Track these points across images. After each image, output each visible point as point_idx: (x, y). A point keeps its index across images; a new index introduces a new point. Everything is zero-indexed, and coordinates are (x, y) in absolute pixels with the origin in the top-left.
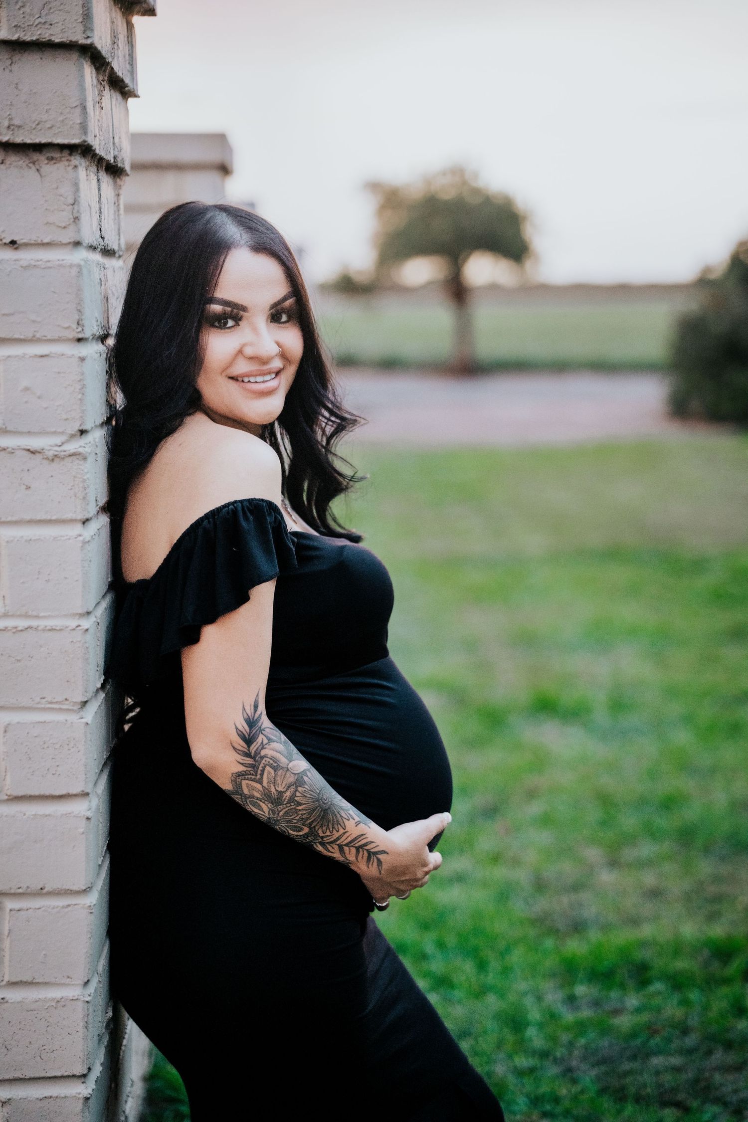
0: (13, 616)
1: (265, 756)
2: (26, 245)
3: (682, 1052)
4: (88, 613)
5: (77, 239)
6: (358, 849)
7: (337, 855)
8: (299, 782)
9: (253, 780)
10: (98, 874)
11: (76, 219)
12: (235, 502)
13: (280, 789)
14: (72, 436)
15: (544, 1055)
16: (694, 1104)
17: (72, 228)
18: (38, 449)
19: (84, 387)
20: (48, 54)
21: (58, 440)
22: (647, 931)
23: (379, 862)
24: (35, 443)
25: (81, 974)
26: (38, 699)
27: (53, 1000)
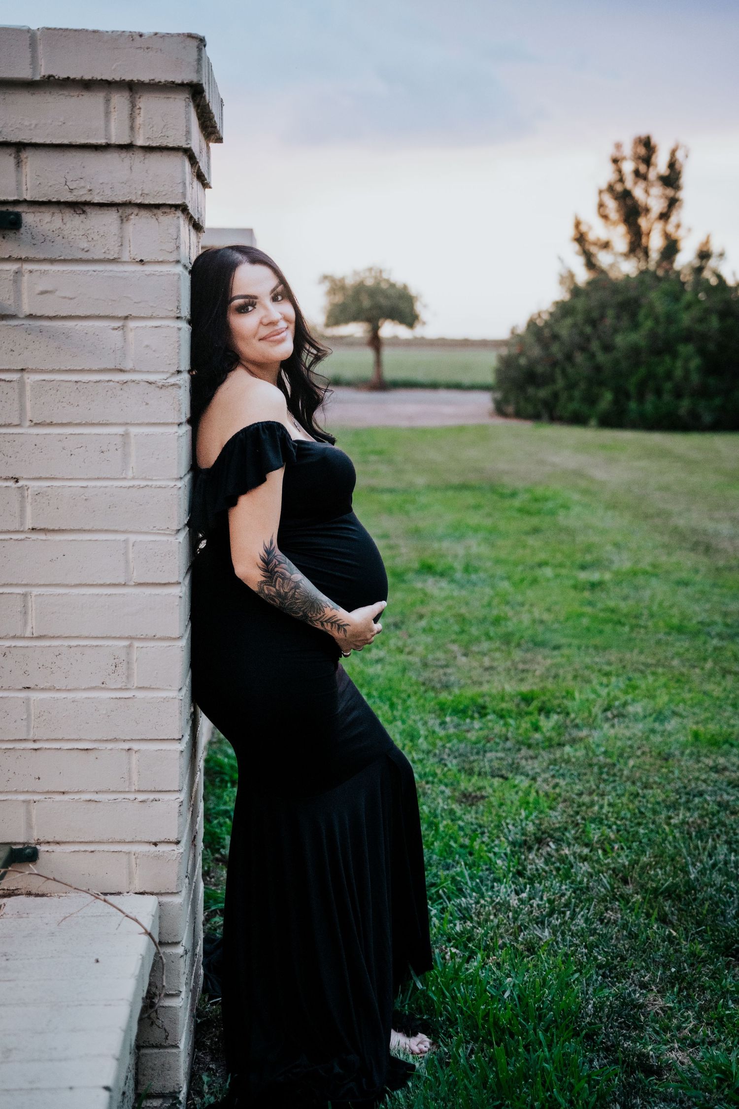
0: (137, 479)
1: (277, 572)
2: (149, 262)
3: (504, 750)
4: (181, 478)
5: (178, 259)
6: (332, 623)
7: (320, 627)
8: (297, 586)
9: (271, 586)
10: (186, 630)
11: (178, 247)
12: (258, 423)
13: (286, 591)
14: (173, 374)
15: (428, 752)
16: (510, 776)
17: (175, 253)
18: (153, 381)
19: (180, 345)
20: (165, 153)
21: (165, 376)
22: (485, 688)
23: (345, 631)
24: (152, 378)
25: (177, 684)
26: (152, 527)
27: (162, 698)
